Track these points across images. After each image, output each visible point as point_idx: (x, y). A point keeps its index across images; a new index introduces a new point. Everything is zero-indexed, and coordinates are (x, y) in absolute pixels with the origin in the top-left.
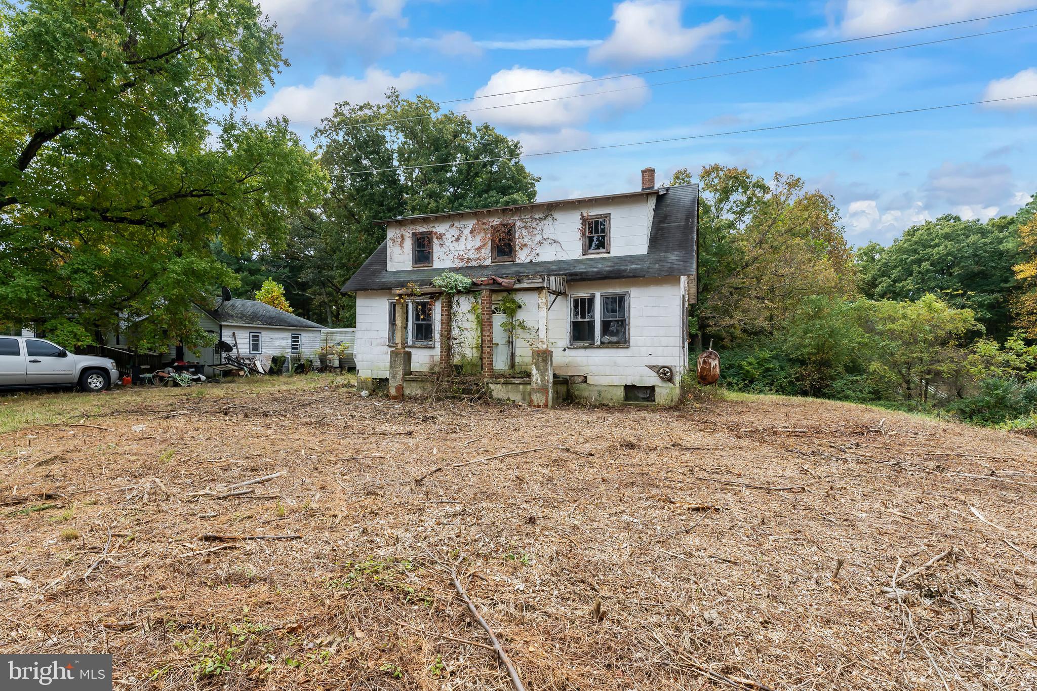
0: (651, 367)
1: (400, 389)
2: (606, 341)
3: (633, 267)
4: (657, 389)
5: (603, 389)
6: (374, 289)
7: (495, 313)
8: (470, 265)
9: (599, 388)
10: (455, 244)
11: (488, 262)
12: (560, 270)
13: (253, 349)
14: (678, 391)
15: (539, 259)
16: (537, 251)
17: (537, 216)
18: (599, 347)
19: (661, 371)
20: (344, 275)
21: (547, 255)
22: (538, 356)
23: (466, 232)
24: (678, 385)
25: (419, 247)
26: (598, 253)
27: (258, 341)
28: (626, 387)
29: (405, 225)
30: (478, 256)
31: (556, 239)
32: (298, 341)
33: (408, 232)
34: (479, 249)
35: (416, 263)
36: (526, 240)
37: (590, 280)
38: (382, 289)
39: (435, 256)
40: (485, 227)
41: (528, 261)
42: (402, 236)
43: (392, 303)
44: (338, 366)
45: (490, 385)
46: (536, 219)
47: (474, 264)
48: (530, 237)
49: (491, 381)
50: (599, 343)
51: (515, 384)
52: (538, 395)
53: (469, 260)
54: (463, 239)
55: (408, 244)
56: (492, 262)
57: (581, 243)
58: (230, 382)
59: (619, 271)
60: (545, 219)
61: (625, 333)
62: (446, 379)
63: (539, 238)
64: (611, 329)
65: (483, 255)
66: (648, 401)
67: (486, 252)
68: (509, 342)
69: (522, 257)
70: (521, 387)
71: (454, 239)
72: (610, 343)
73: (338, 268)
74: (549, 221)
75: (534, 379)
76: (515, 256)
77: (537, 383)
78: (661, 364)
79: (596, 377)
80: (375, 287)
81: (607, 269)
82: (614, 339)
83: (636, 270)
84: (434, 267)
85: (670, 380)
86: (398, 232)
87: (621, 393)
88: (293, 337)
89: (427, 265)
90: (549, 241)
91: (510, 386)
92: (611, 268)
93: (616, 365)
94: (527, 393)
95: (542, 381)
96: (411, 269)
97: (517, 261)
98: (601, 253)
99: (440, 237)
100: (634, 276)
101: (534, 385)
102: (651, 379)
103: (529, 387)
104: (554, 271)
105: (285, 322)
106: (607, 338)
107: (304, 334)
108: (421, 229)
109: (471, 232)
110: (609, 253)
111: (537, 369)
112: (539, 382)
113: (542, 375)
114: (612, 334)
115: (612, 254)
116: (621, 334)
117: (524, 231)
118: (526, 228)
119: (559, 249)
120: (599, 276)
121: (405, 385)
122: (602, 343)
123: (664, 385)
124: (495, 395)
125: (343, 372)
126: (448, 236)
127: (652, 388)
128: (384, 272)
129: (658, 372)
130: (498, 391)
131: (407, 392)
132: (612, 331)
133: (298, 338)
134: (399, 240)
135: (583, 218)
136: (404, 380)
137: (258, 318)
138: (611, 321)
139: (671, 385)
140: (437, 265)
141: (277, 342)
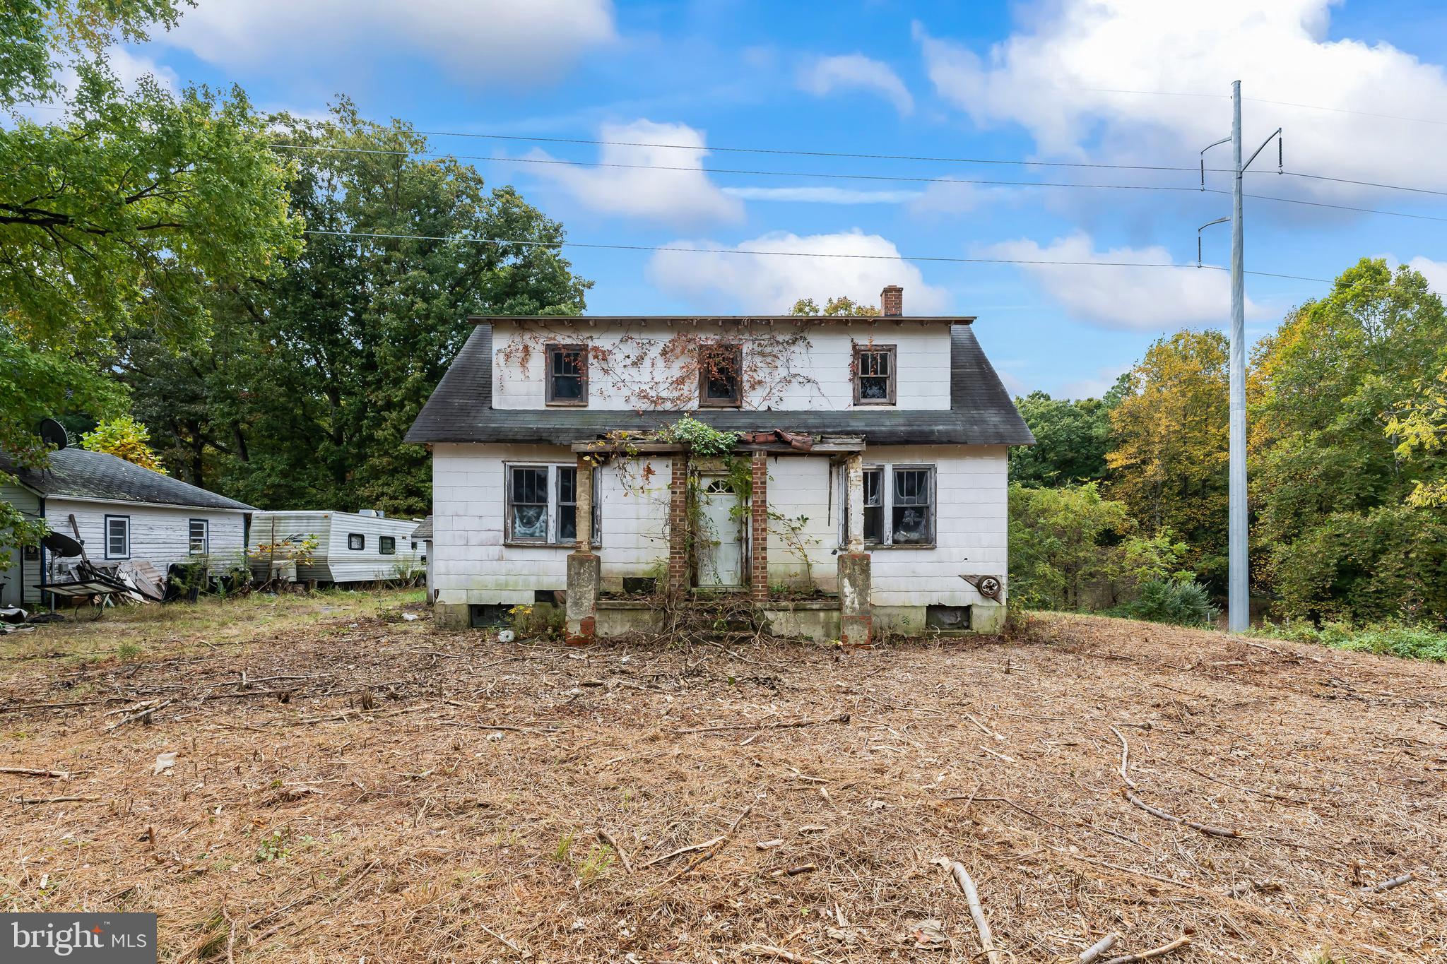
0: (967, 578)
1: (588, 625)
2: (902, 539)
3: (941, 427)
4: (975, 611)
5: (895, 612)
6: (479, 441)
7: (714, 491)
8: (659, 408)
9: (889, 611)
10: (634, 371)
11: (694, 405)
12: (825, 426)
13: (113, 550)
14: (1004, 612)
15: (783, 407)
16: (781, 394)
17: (780, 338)
18: (890, 548)
19: (985, 583)
20: (229, 414)
21: (796, 400)
22: (854, 564)
23: (655, 352)
24: (1004, 603)
25: (558, 369)
26: (877, 404)
27: (122, 532)
28: (930, 608)
29: (531, 330)
30: (676, 394)
31: (811, 377)
32: (201, 534)
33: (538, 345)
34: (680, 381)
35: (553, 400)
36: (760, 375)
37: (883, 443)
38: (498, 441)
39: (593, 389)
40: (691, 346)
41: (763, 408)
42: (526, 349)
43: (511, 467)
44: (294, 579)
45: (765, 612)
46: (778, 342)
47: (668, 406)
48: (768, 371)
49: (768, 606)
50: (890, 542)
51: (812, 610)
52: (855, 627)
53: (660, 400)
54: (647, 362)
55: (538, 364)
56: (701, 407)
57: (850, 387)
58: (94, 620)
59: (922, 433)
60: (794, 343)
61: (928, 526)
62: (683, 605)
63: (782, 372)
64: (906, 520)
65: (686, 393)
66: (959, 628)
67: (692, 388)
68: (740, 540)
69: (754, 401)
70: (822, 614)
71: (629, 362)
72: (907, 542)
73: (215, 400)
74: (799, 348)
75: (848, 602)
76: (742, 397)
77: (854, 609)
78: (981, 573)
79: (885, 595)
80: (483, 437)
81: (903, 428)
82: (914, 536)
83: (947, 433)
84: (590, 408)
85: (995, 597)
86: (517, 339)
87: (921, 617)
88: (192, 526)
89: (576, 403)
90: (801, 379)
91: (802, 615)
92: (909, 428)
93: (915, 575)
94: (832, 626)
95: (861, 604)
96: (543, 408)
97: (746, 407)
98: (882, 404)
99: (603, 356)
100: (950, 442)
101: (848, 612)
102: (968, 595)
103: (835, 614)
104: (817, 427)
105: (176, 496)
106: (902, 535)
107: (213, 520)
108: (564, 339)
109: (664, 353)
110: (894, 405)
111: (853, 584)
112: (857, 606)
113: (860, 594)
114: (908, 528)
115: (900, 407)
116: (922, 528)
117: (758, 359)
118: (761, 354)
119: (816, 392)
120: (895, 439)
121: (597, 617)
122: (895, 542)
123: (986, 604)
124: (775, 628)
125: (312, 591)
126: (619, 356)
127: (967, 610)
128: (487, 411)
129: (978, 586)
130: (782, 622)
131: (601, 631)
132: (908, 524)
133: (201, 527)
134: (521, 355)
135: (854, 346)
136: (598, 608)
137: (120, 487)
138: (905, 509)
139: (995, 603)
140: (594, 404)
141: (161, 534)
